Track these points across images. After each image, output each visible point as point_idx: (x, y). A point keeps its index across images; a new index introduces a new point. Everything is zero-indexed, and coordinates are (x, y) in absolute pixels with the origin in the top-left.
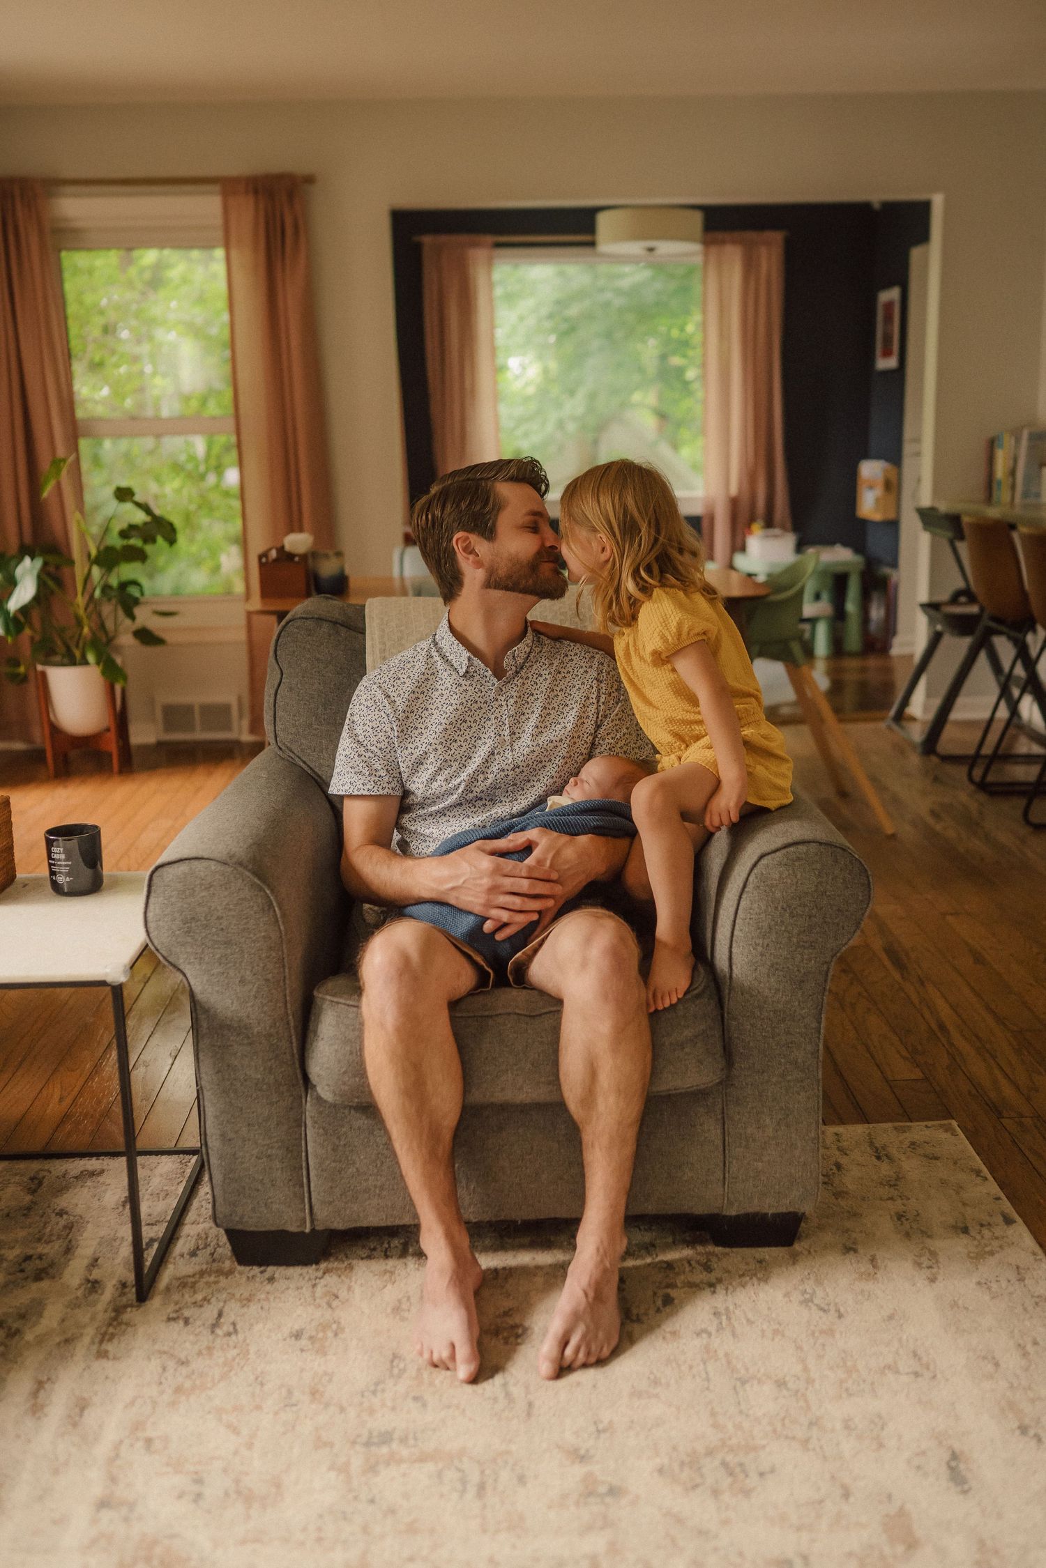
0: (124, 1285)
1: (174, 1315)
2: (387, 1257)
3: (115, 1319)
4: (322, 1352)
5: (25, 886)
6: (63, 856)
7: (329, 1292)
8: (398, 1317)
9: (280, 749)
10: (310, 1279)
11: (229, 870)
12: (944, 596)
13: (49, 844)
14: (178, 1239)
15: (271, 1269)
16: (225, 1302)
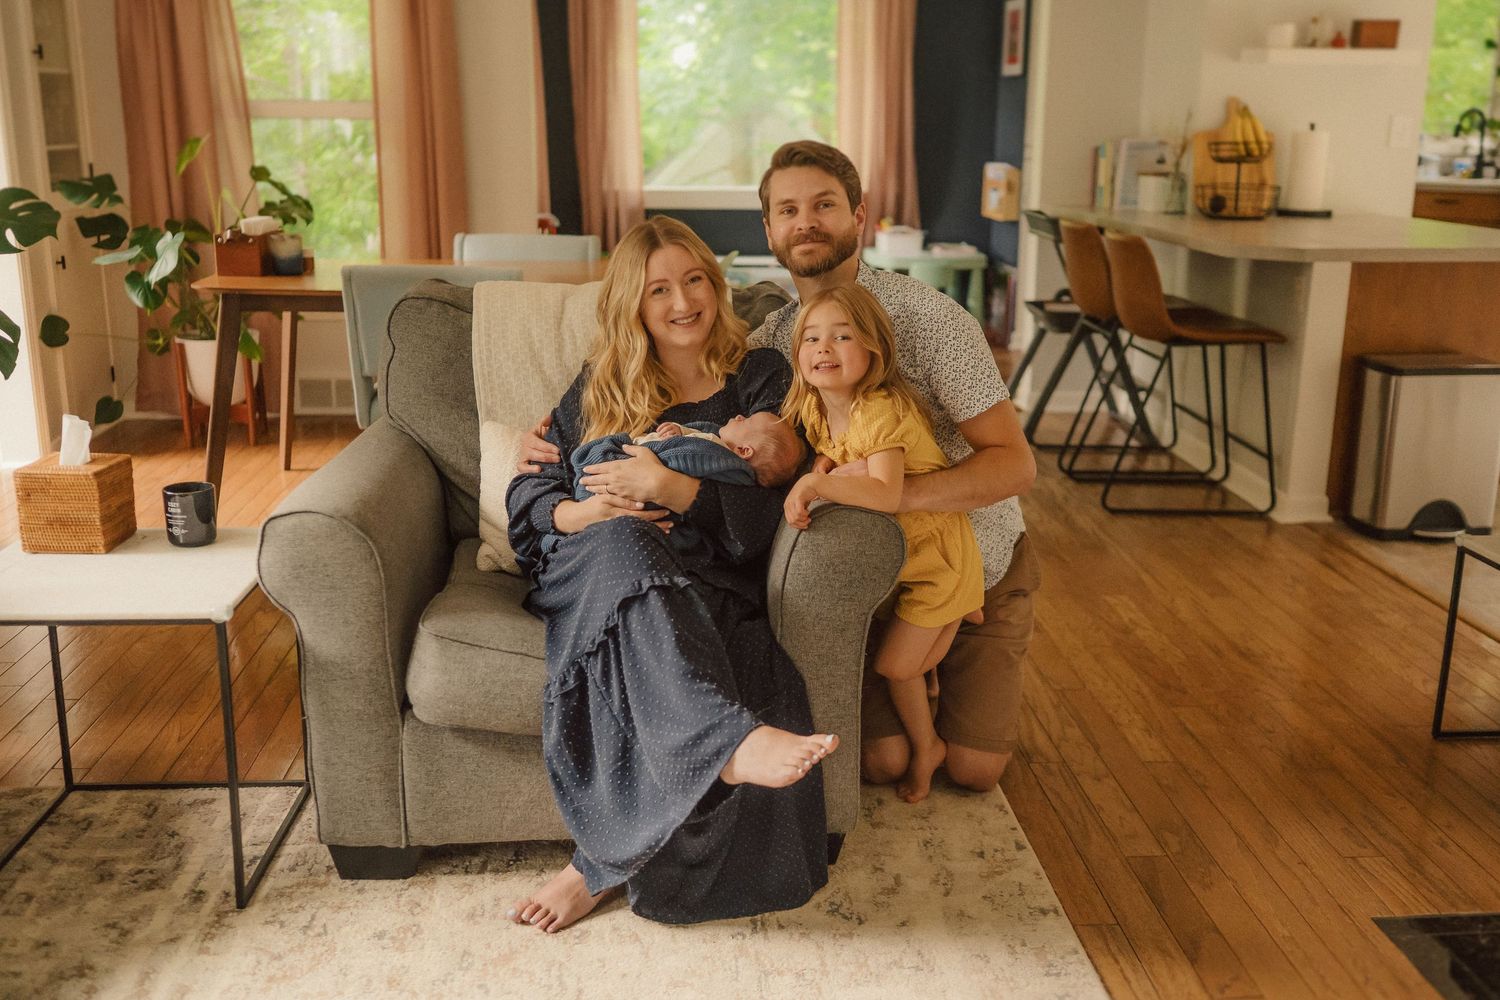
0: (227, 895)
1: (272, 919)
2: (467, 872)
3: (217, 922)
4: (401, 949)
5: (145, 537)
6: (179, 511)
7: (412, 901)
8: (471, 922)
9: (391, 418)
10: (396, 890)
11: (335, 523)
12: (1049, 295)
13: (167, 499)
14: (279, 857)
15: (361, 883)
16: (318, 909)
